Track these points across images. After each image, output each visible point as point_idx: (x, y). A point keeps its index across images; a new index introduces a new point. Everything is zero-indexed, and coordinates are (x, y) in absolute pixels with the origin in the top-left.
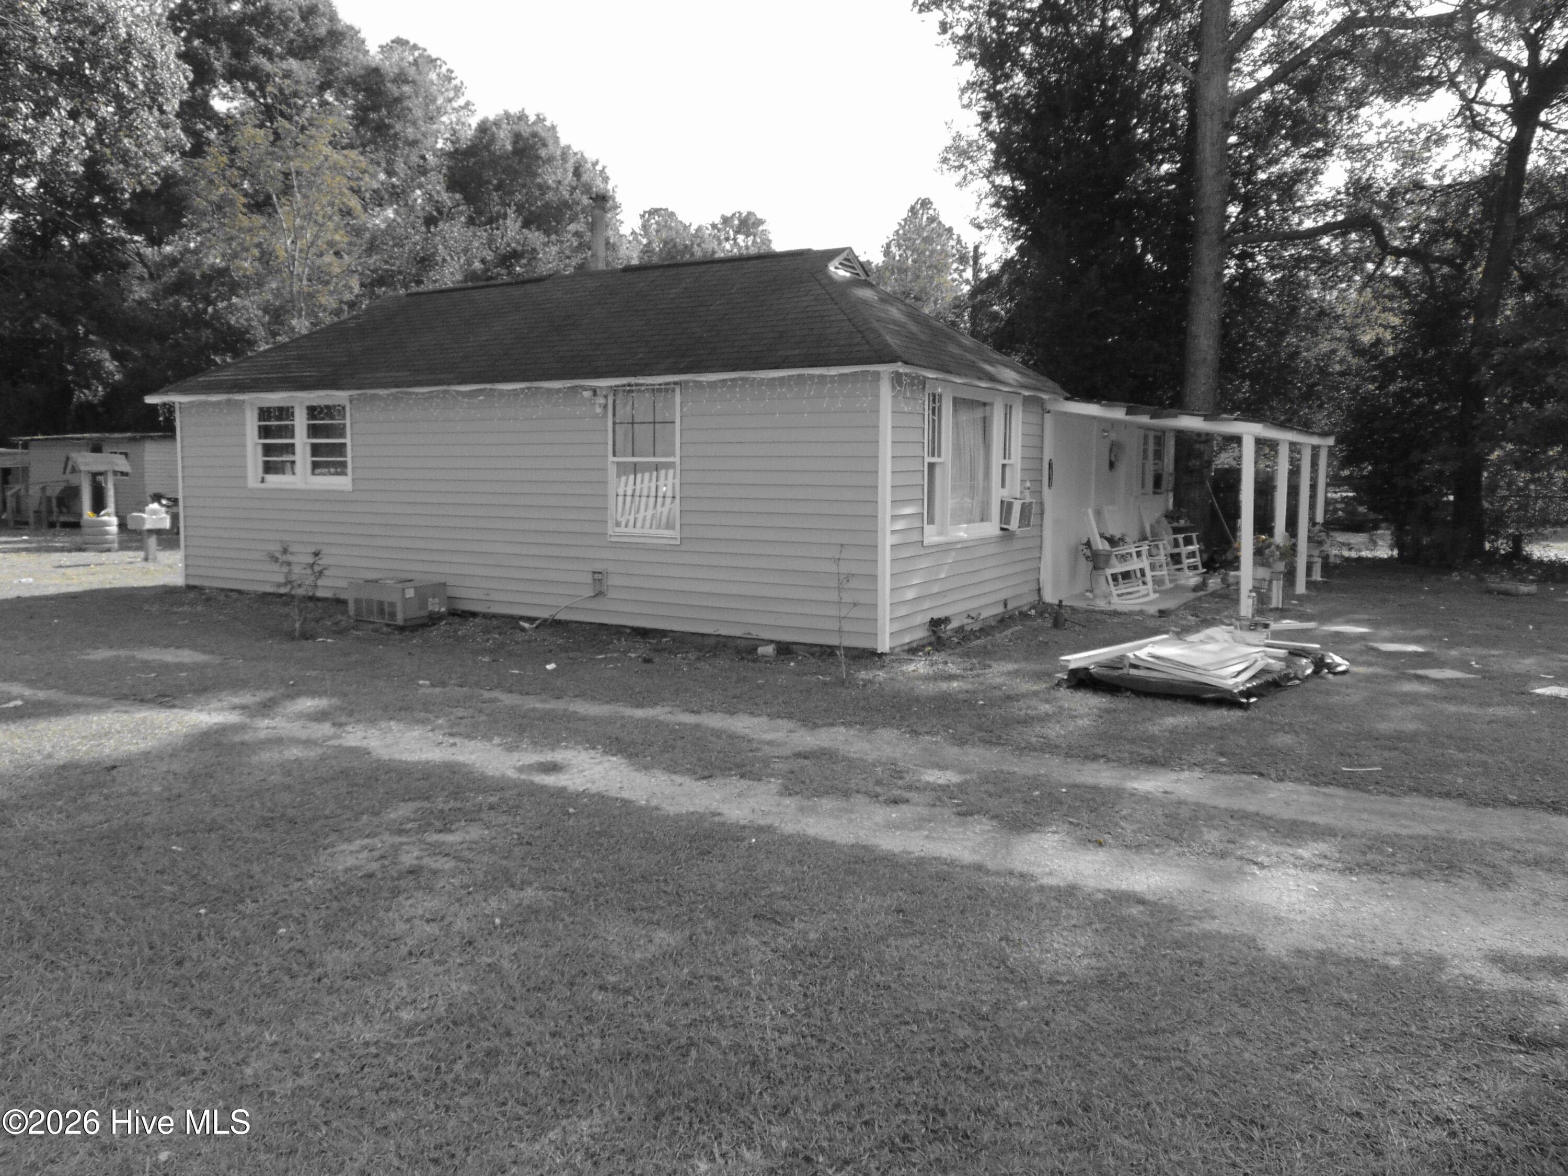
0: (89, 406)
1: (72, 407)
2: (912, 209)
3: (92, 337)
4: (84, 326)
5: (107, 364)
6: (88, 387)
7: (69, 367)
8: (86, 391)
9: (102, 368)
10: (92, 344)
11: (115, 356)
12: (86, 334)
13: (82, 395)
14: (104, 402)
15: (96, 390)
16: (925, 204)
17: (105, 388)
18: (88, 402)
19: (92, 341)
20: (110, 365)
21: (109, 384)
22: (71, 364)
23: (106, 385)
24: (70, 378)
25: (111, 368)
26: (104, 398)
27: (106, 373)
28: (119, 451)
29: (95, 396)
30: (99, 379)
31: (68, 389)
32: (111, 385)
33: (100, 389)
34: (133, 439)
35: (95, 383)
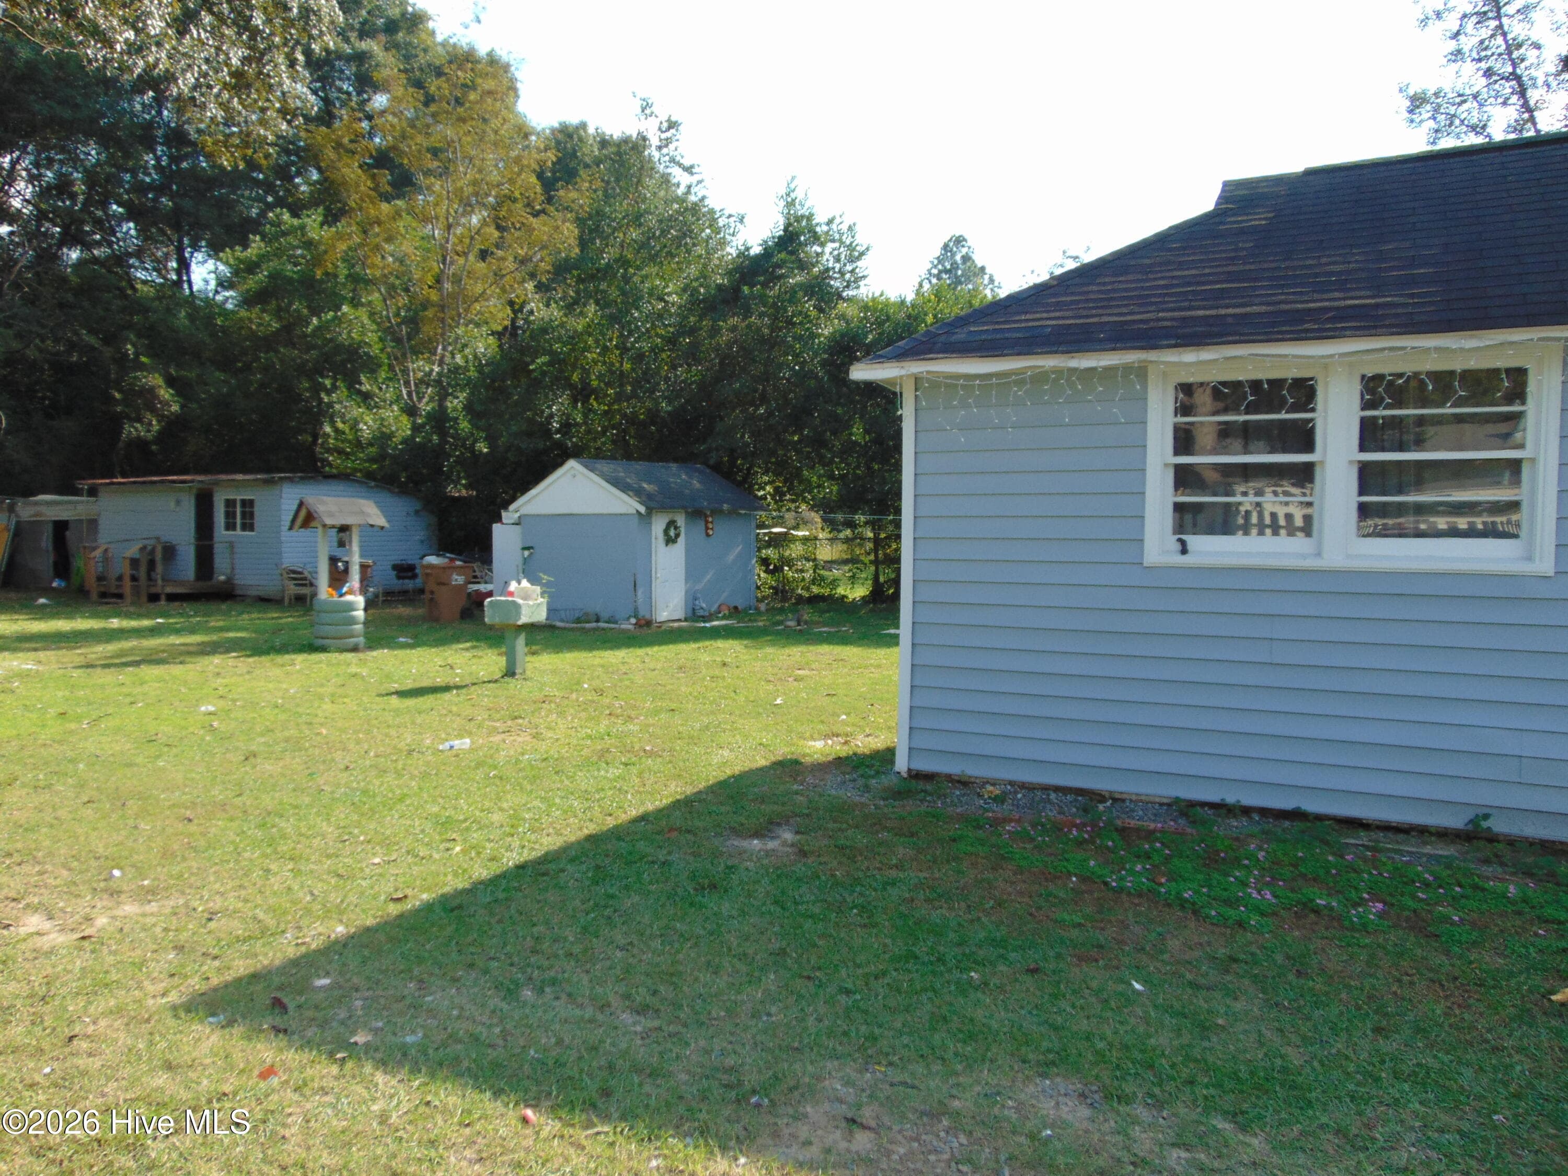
0: (140, 444)
1: (121, 445)
2: (946, 247)
3: (143, 359)
4: (134, 345)
5: (162, 392)
6: (139, 420)
7: (117, 395)
8: (138, 425)
9: (157, 397)
10: (141, 367)
11: (171, 382)
12: (137, 354)
13: (132, 430)
14: (162, 437)
15: (150, 424)
16: (959, 241)
17: (159, 421)
18: (139, 438)
19: (143, 364)
20: (165, 393)
21: (163, 416)
22: (120, 391)
23: (161, 418)
24: (119, 409)
25: (166, 397)
26: (160, 433)
27: (160, 403)
28: (239, 498)
29: (149, 431)
30: (153, 410)
31: (116, 422)
32: (167, 417)
33: (154, 423)
34: (267, 482)
35: (149, 415)
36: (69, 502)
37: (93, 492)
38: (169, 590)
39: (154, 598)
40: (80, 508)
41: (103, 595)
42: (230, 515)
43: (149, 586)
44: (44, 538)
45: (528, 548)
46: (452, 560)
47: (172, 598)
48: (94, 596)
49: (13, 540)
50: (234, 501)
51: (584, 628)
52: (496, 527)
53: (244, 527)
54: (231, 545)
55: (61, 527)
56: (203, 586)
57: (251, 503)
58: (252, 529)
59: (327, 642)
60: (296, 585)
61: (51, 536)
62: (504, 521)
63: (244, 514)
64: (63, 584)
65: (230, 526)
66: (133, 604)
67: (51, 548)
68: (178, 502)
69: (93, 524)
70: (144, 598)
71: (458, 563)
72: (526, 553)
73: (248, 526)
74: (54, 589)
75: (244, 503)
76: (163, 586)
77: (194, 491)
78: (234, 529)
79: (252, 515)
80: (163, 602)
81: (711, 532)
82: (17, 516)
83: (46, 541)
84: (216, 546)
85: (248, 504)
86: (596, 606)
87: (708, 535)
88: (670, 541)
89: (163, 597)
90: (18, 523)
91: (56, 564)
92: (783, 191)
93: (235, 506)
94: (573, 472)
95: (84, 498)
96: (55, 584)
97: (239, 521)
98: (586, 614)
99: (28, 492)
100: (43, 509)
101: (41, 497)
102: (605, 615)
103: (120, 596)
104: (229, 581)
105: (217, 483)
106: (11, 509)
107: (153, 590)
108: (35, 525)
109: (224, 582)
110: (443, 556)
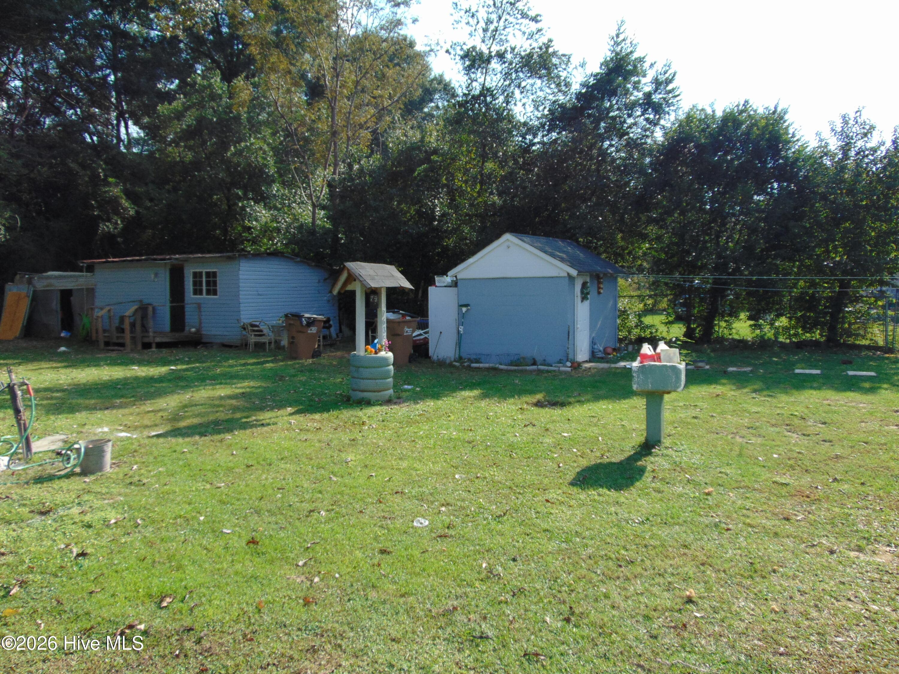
0: (110, 237)
1: (98, 237)
3: (110, 179)
4: (103, 170)
5: (123, 201)
6: (109, 220)
7: (94, 204)
8: (109, 224)
9: (120, 204)
10: (109, 184)
11: (129, 195)
12: (106, 176)
13: (105, 227)
14: (124, 232)
15: (116, 223)
17: (122, 221)
18: (109, 232)
19: (110, 182)
20: (125, 203)
21: (125, 218)
22: (95, 201)
23: (123, 219)
24: (95, 213)
25: (126, 205)
26: (123, 229)
27: (123, 208)
28: (204, 271)
29: (116, 228)
30: (117, 213)
31: (95, 222)
32: (127, 218)
33: (119, 222)
34: (229, 258)
35: (116, 218)
36: (71, 276)
37: (90, 269)
38: (158, 340)
39: (147, 346)
40: (82, 281)
41: (107, 344)
42: (197, 284)
43: (143, 337)
44: (55, 303)
45: (466, 305)
46: (404, 316)
47: (160, 345)
48: (102, 345)
49: (31, 304)
50: (201, 273)
51: (526, 370)
52: (431, 289)
53: (208, 292)
54: (199, 306)
55: (66, 294)
56: (178, 336)
57: (214, 274)
58: (215, 293)
59: (366, 395)
60: (255, 335)
61: (59, 302)
62: (437, 284)
63: (208, 283)
64: (69, 334)
65: (197, 291)
66: (132, 351)
67: (59, 309)
68: (156, 275)
69: (91, 292)
70: (140, 347)
71: (408, 318)
72: (464, 309)
73: (212, 291)
74: (62, 338)
75: (208, 274)
76: (154, 337)
77: (169, 267)
78: (201, 293)
79: (215, 283)
80: (154, 349)
81: (602, 291)
82: (34, 287)
83: (55, 304)
84: (186, 306)
85: (212, 276)
86: (529, 352)
87: (599, 293)
88: (584, 298)
89: (154, 345)
90: (34, 292)
91: (63, 320)
92: (614, 34)
93: (201, 276)
94: (507, 243)
95: (84, 274)
96: (63, 335)
97: (204, 288)
98: (524, 358)
99: (42, 269)
100: (53, 281)
101: (50, 273)
102: (539, 359)
103: (122, 345)
104: (198, 331)
105: (186, 260)
106: (30, 282)
107: (146, 340)
108: (47, 293)
109: (195, 333)
110: (397, 312)
